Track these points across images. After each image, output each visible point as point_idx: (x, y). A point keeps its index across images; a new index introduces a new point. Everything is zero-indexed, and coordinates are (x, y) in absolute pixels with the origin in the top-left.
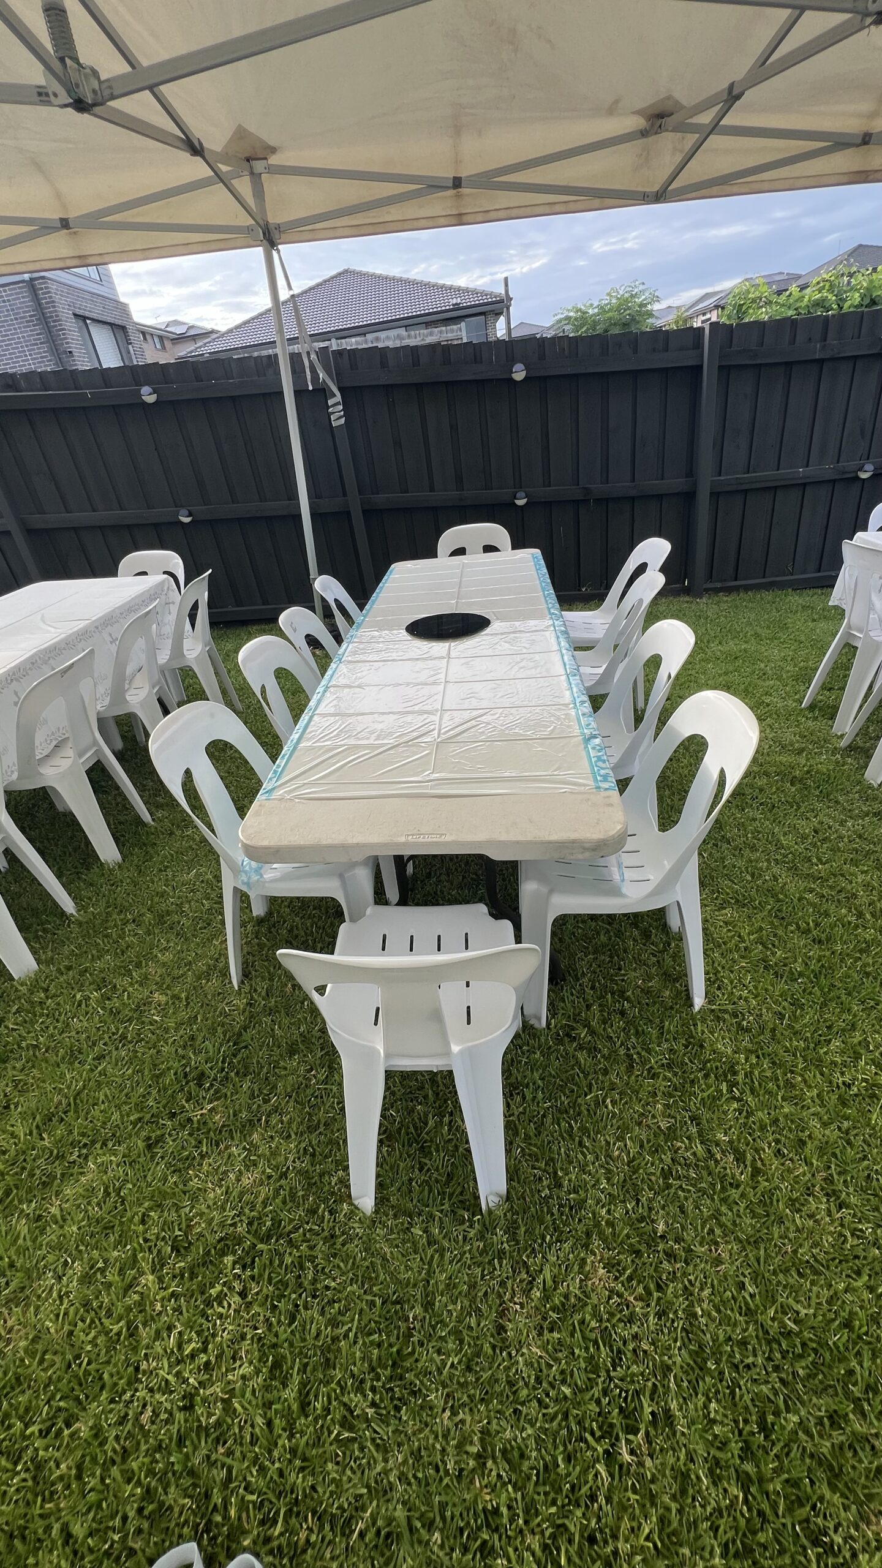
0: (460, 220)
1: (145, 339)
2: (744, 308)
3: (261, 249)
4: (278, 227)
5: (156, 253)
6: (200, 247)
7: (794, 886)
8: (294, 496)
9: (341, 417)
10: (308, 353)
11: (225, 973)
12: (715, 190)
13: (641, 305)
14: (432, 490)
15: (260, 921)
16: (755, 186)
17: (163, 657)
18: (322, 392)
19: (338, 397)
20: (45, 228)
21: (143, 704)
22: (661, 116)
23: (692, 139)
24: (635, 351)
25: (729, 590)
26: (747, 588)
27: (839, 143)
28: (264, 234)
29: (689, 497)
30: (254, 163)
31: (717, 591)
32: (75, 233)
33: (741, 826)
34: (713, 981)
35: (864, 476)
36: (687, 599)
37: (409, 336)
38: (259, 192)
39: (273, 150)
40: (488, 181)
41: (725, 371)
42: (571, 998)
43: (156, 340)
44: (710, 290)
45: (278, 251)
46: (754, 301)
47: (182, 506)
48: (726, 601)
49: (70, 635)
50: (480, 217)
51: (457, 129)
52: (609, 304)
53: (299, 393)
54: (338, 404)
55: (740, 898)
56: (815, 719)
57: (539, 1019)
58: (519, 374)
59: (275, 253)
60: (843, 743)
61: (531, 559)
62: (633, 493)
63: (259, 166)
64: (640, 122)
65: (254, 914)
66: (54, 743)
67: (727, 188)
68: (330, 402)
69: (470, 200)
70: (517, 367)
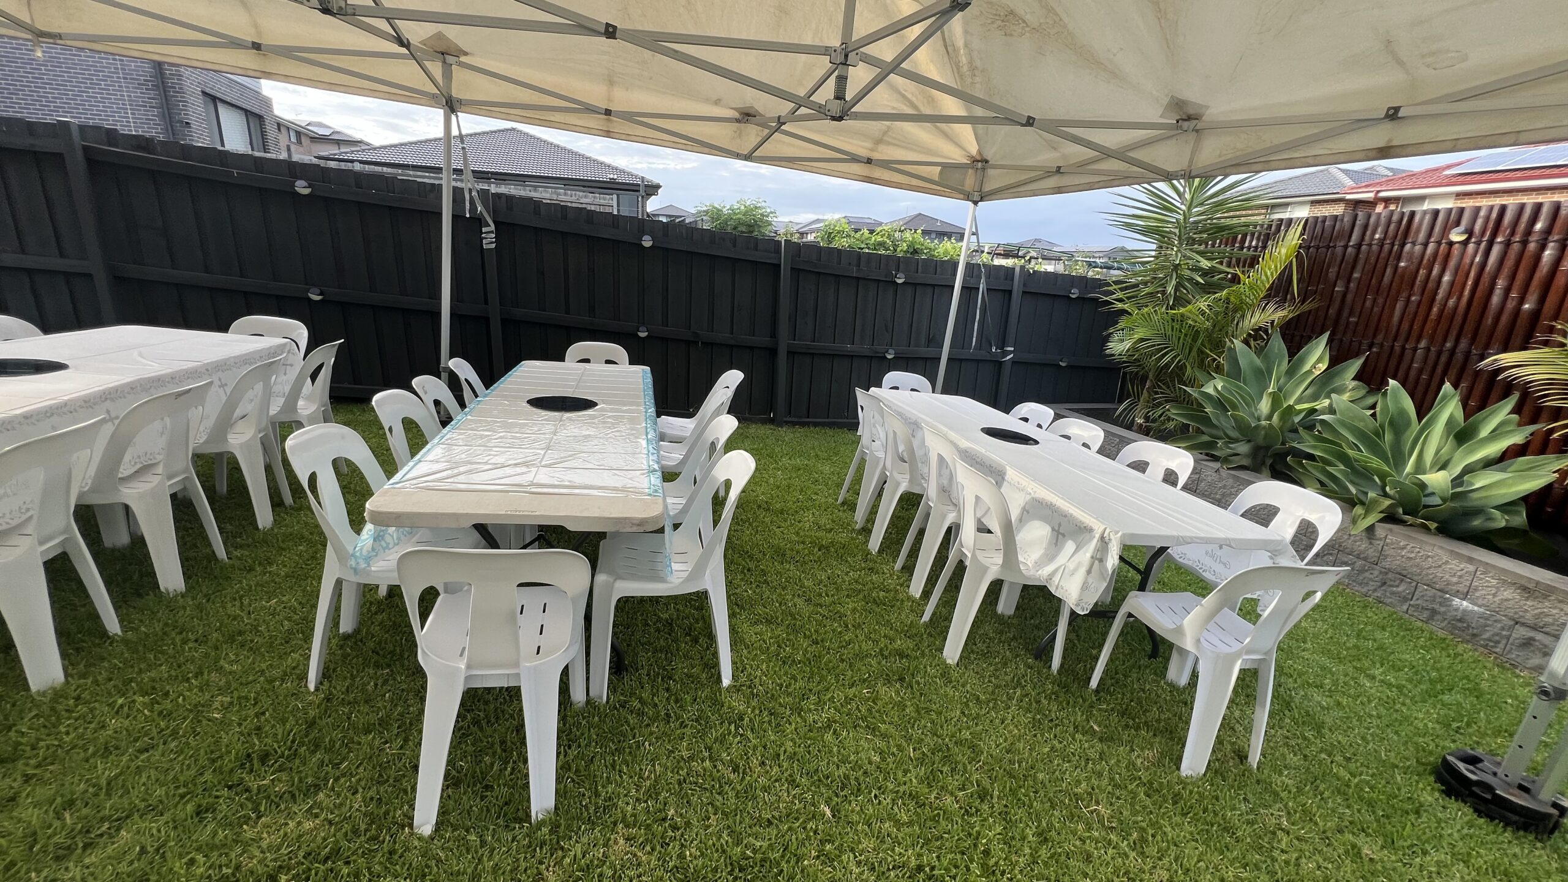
0: (608, 134)
1: (279, 129)
2: (832, 235)
3: (442, 111)
4: (460, 101)
5: (342, 89)
6: (387, 96)
7: (806, 609)
8: (437, 296)
9: (492, 243)
10: (470, 190)
11: (304, 677)
12: (783, 163)
13: (762, 215)
14: (567, 312)
15: (346, 637)
16: (809, 168)
17: (274, 410)
18: (478, 222)
19: (492, 227)
20: (235, 44)
21: (246, 446)
22: (748, 115)
23: (766, 131)
24: (734, 246)
25: (803, 424)
26: (816, 425)
27: (855, 159)
28: (447, 102)
29: (773, 352)
30: (447, 57)
31: (794, 424)
32: (264, 55)
33: (778, 573)
34: (738, 668)
35: (889, 357)
36: (772, 427)
37: (565, 194)
38: (448, 75)
39: (466, 54)
40: (630, 117)
41: (796, 271)
42: (629, 682)
43: (292, 134)
44: (821, 217)
45: (457, 117)
46: (839, 232)
47: (314, 285)
48: (800, 431)
49: (177, 372)
50: (624, 137)
51: (611, 83)
52: (739, 208)
53: (457, 218)
54: (492, 232)
55: (769, 618)
56: (844, 511)
57: (601, 698)
58: (647, 242)
59: (453, 117)
60: (857, 527)
61: (641, 374)
62: (733, 342)
63: (450, 59)
64: (737, 115)
65: (341, 631)
66: (138, 466)
67: (791, 165)
68: (484, 230)
69: (617, 125)
70: (646, 237)
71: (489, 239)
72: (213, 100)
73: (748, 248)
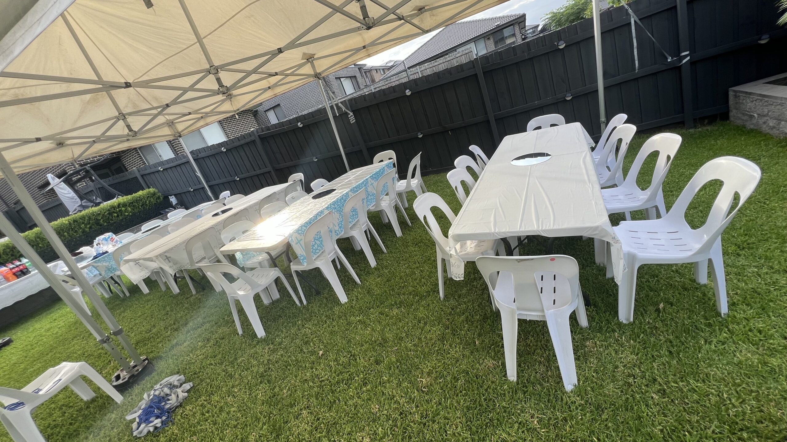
4: (320, 73)
9: (354, 120)
19: (351, 114)
22: (420, 9)
35: (569, 99)
38: (313, 66)
39: (314, 54)
54: (352, 116)
63: (311, 60)
68: (349, 116)
69: (371, 50)
70: (408, 91)
71: (352, 119)
72: (339, 78)
73: (458, 72)
